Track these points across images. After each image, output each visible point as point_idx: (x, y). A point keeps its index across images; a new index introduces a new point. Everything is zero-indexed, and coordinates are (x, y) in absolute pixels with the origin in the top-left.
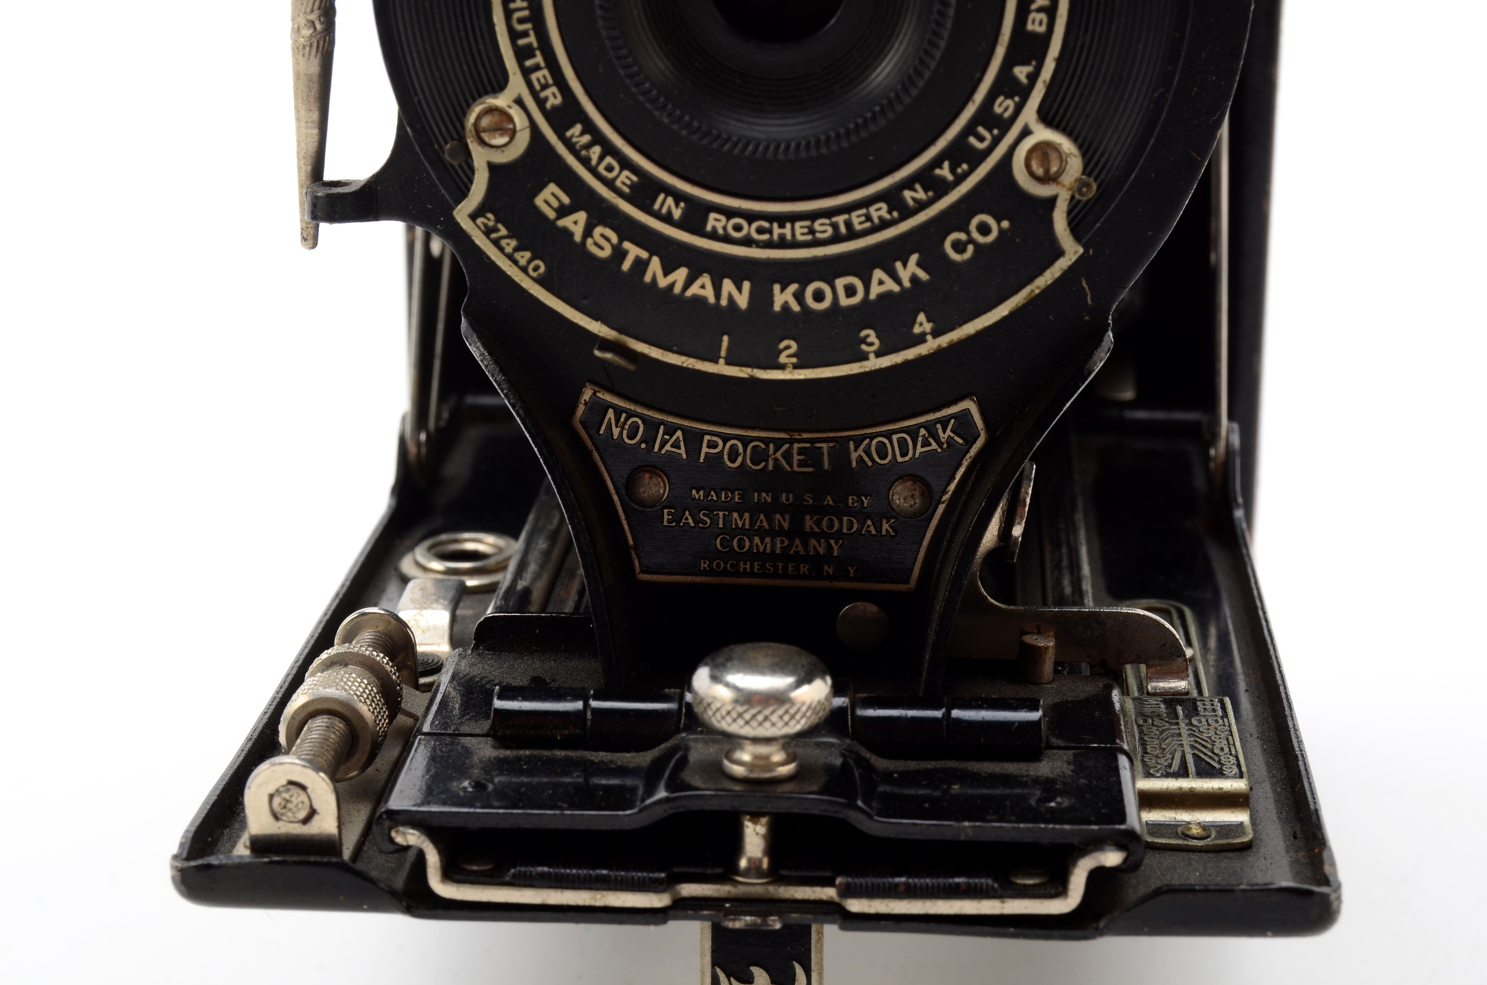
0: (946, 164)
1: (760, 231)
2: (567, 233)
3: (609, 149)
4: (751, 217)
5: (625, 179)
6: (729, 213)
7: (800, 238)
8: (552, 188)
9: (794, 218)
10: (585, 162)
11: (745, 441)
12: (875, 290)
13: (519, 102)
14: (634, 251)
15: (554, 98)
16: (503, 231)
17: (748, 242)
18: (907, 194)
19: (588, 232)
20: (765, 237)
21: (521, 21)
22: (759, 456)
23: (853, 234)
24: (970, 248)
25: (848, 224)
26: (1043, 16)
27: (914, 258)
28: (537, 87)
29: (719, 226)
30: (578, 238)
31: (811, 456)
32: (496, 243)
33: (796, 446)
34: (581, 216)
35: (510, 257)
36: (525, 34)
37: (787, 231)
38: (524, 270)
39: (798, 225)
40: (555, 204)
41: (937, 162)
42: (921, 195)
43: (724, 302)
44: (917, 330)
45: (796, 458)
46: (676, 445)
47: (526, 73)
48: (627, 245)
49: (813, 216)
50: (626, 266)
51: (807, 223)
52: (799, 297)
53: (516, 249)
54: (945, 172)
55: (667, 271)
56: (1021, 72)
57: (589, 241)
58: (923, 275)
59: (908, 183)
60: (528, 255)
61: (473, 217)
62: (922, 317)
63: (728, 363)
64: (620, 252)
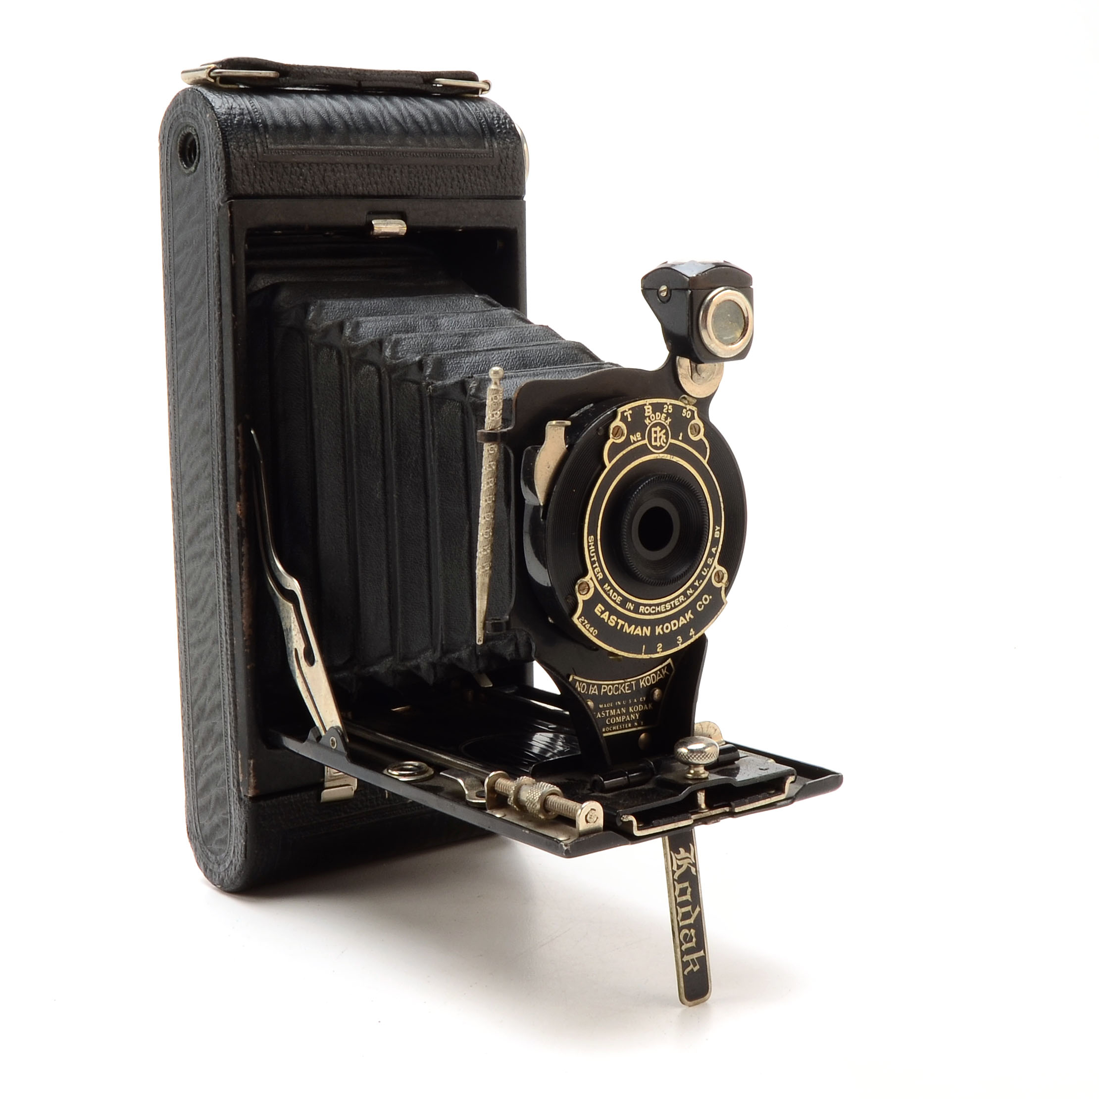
0: (697, 581)
1: (653, 610)
2: (603, 619)
3: (615, 590)
4: (650, 606)
5: (619, 599)
6: (645, 605)
7: (663, 610)
8: (600, 605)
9: (661, 604)
10: (608, 595)
11: (613, 685)
12: (681, 623)
13: (591, 579)
14: (621, 622)
15: (600, 576)
16: (586, 622)
17: (650, 614)
18: (688, 592)
19: (609, 618)
20: (654, 612)
21: (593, 553)
22: (617, 689)
23: (676, 607)
24: (703, 606)
25: (674, 604)
26: (718, 532)
27: (690, 611)
28: (596, 573)
29: (643, 610)
30: (606, 621)
31: (630, 686)
32: (584, 626)
33: (626, 684)
34: (607, 613)
35: (588, 630)
36: (593, 557)
37: (659, 609)
38: (592, 634)
39: (662, 606)
40: (600, 610)
41: (695, 581)
42: (691, 592)
43: (644, 635)
44: (691, 634)
45: (627, 688)
46: (595, 691)
47: (593, 569)
48: (619, 621)
49: (665, 603)
50: (619, 628)
51: (664, 605)
52: (662, 629)
53: (590, 627)
54: (696, 584)
55: (629, 627)
56: (714, 550)
57: (609, 621)
58: (692, 617)
59: (688, 589)
60: (593, 628)
61: (578, 619)
62: (692, 630)
63: (645, 654)
64: (617, 623)
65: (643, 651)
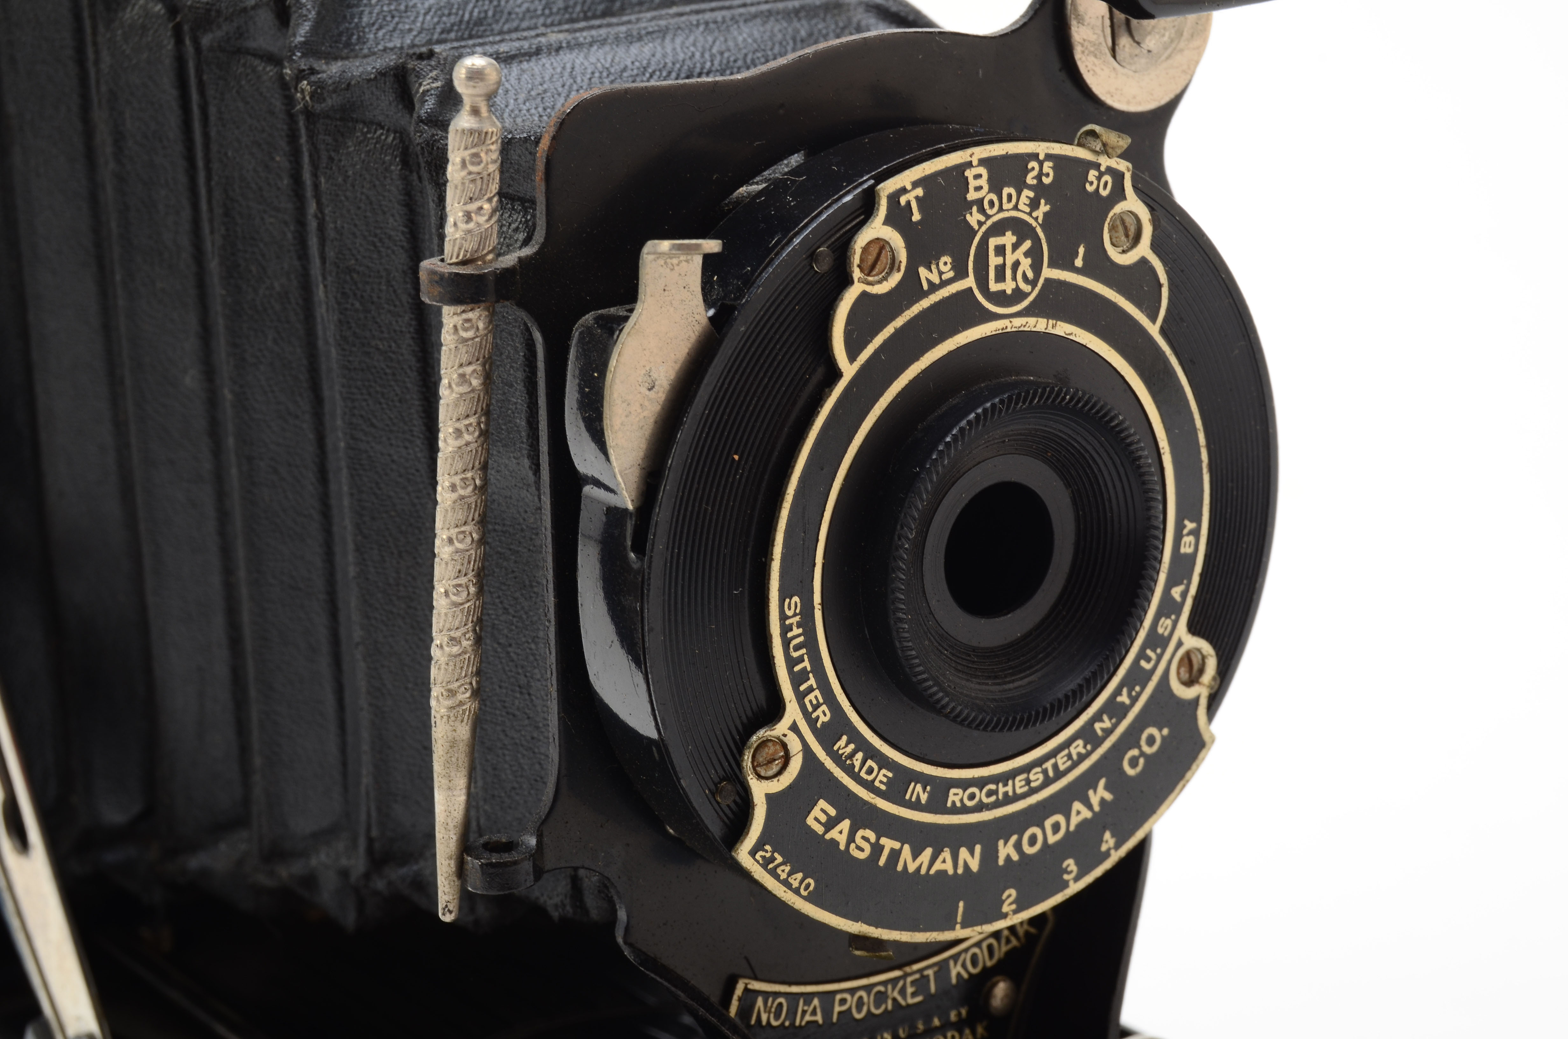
0: (1125, 691)
1: (990, 794)
2: (834, 843)
3: (871, 753)
4: (981, 783)
5: (882, 777)
6: (964, 784)
7: (1019, 791)
8: (822, 804)
9: (1011, 775)
10: (849, 771)
11: (868, 988)
12: (1075, 820)
13: (794, 728)
14: (889, 844)
15: (823, 715)
16: (779, 859)
17: (980, 807)
18: (1098, 726)
19: (851, 839)
20: (993, 799)
21: (797, 648)
23: (1059, 774)
24: (1142, 761)
25: (1055, 766)
26: (1191, 539)
27: (1102, 783)
28: (810, 709)
29: (957, 799)
30: (842, 847)
32: (773, 873)
33: (909, 979)
34: (846, 824)
35: (786, 883)
36: (801, 660)
37: (1009, 788)
38: (797, 891)
39: (1018, 779)
40: (823, 818)
41: (1118, 692)
42: (1107, 724)
43: (960, 871)
44: (1104, 848)
45: (910, 990)
46: (814, 1013)
47: (800, 697)
48: (883, 841)
49: (1027, 769)
50: (882, 862)
51: (1024, 776)
52: (1018, 846)
53: (789, 874)
54: (1124, 698)
55: (915, 855)
56: (1176, 592)
57: (853, 846)
58: (1108, 796)
59: (1097, 717)
60: (800, 876)
61: (753, 853)
62: (1107, 835)
63: (963, 927)
64: (877, 849)
65: (959, 919)
